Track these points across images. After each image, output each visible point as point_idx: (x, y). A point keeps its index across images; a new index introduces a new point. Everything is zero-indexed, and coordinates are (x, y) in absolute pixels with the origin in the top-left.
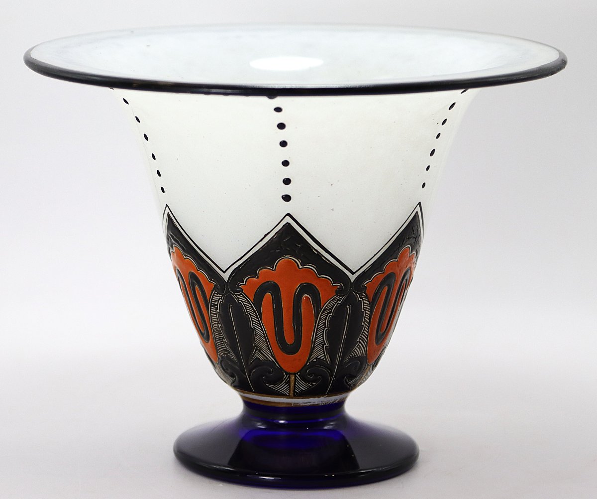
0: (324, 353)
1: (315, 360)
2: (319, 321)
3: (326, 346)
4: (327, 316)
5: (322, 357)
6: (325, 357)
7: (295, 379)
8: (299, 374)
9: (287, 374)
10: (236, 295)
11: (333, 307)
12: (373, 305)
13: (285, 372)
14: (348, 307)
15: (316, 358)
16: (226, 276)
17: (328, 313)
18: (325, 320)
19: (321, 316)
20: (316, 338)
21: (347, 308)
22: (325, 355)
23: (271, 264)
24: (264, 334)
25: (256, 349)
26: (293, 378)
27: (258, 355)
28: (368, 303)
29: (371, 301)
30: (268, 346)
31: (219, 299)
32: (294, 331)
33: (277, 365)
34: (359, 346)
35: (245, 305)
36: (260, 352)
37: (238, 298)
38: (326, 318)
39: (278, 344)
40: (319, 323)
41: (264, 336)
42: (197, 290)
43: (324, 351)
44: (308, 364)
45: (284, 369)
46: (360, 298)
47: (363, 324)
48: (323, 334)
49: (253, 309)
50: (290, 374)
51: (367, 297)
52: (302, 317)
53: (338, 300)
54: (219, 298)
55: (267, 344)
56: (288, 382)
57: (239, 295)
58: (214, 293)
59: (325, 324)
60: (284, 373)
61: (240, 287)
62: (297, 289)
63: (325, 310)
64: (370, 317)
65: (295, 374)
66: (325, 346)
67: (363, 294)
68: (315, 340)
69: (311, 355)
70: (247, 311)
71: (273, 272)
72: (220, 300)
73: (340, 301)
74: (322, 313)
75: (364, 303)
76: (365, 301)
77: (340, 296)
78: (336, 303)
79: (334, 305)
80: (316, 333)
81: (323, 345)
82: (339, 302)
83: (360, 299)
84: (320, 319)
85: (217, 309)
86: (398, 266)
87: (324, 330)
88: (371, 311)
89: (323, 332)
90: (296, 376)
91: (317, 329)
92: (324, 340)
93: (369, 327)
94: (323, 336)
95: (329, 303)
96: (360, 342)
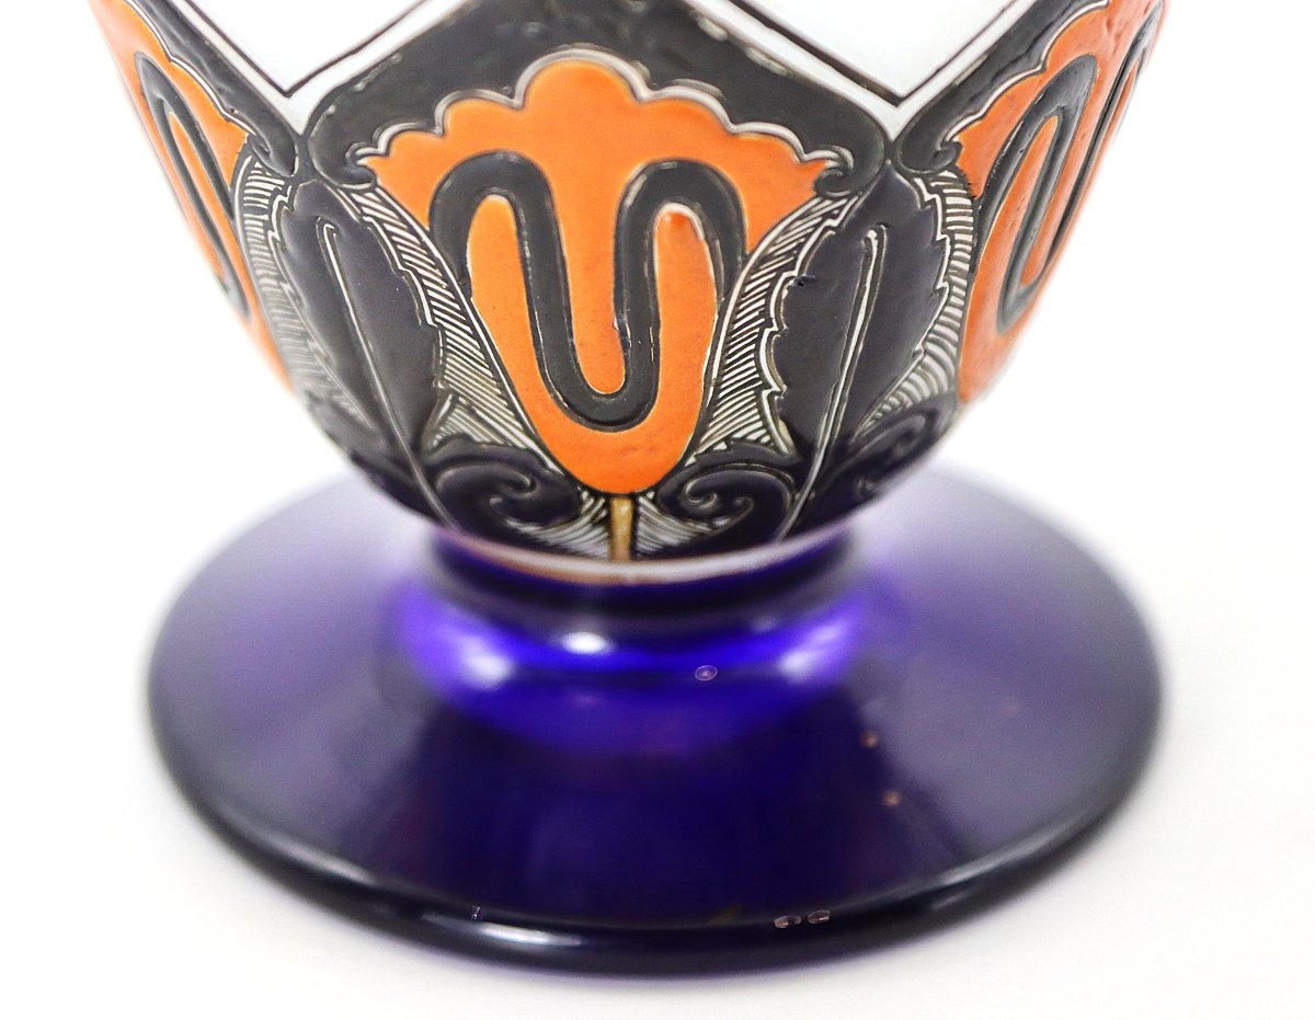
0: (763, 418)
1: (722, 446)
2: (738, 304)
3: (773, 394)
4: (774, 281)
5: (753, 431)
6: (769, 433)
7: (636, 515)
8: (651, 495)
9: (595, 494)
10: (348, 192)
11: (800, 247)
12: (986, 206)
13: (585, 487)
14: (872, 234)
15: (727, 439)
16: (297, 112)
17: (780, 270)
18: (768, 296)
19: (746, 283)
20: (723, 366)
21: (868, 240)
22: (766, 426)
23: (504, 78)
24: (483, 350)
25: (455, 402)
26: (622, 509)
27: (460, 422)
28: (968, 202)
29: (979, 191)
30: (507, 398)
31: (276, 193)
32: (625, 345)
33: (551, 465)
34: (925, 367)
35: (389, 234)
36: (472, 413)
37: (359, 205)
38: (769, 291)
39: (550, 391)
40: (736, 311)
41: (488, 361)
42: (180, 133)
43: (761, 411)
44: (692, 460)
45: (582, 478)
46: (931, 190)
47: (941, 284)
48: (757, 350)
49: (431, 256)
50: (609, 497)
51: (963, 181)
52: (659, 294)
53: (827, 216)
54: (272, 187)
55: (502, 388)
56: (606, 522)
57: (359, 193)
58: (251, 166)
59: (764, 312)
60: (585, 495)
61: (362, 162)
62: (633, 182)
63: (764, 259)
64: (975, 253)
65: (633, 498)
66: (765, 393)
67: (946, 174)
68: (720, 375)
69: (701, 429)
70: (402, 260)
71: (514, 114)
72: (280, 198)
73: (835, 217)
74: (750, 273)
75: (945, 207)
76: (950, 200)
77: (836, 200)
78: (816, 226)
79: (808, 236)
80: (725, 350)
81: (758, 391)
82: (829, 222)
83: (928, 197)
84: (742, 295)
85: (267, 226)
86: (1109, 25)
87: (761, 334)
88: (979, 231)
89: (757, 341)
90: (636, 505)
91: (729, 334)
92: (759, 370)
93: (967, 289)
94: (757, 359)
95: (785, 231)
96: (927, 352)
